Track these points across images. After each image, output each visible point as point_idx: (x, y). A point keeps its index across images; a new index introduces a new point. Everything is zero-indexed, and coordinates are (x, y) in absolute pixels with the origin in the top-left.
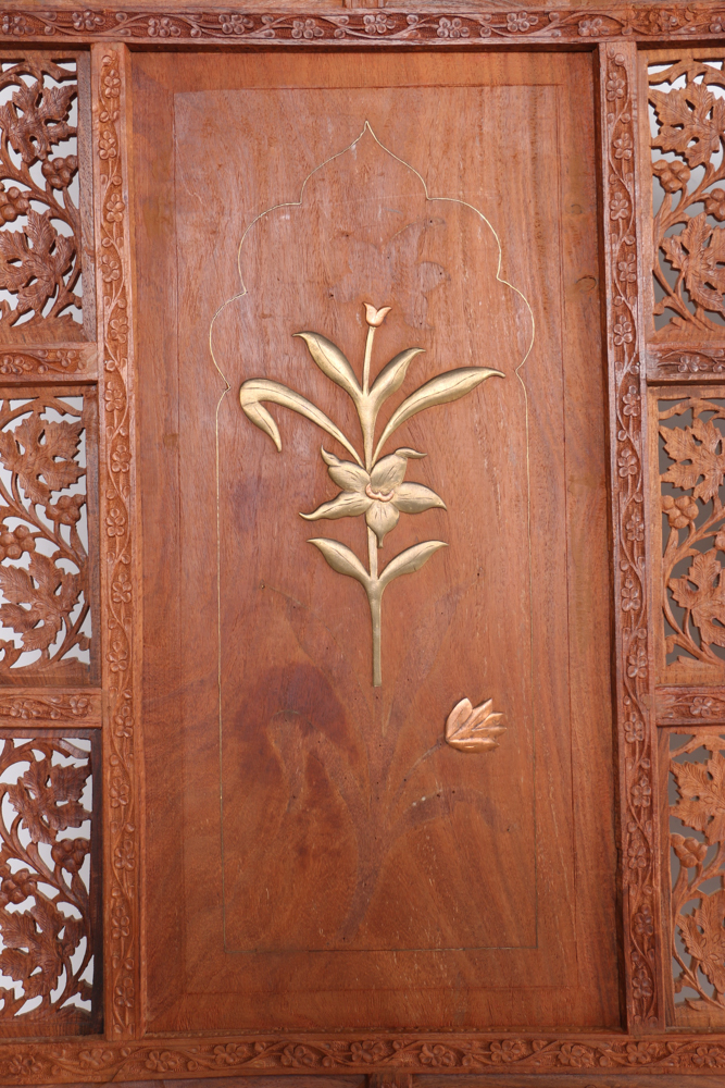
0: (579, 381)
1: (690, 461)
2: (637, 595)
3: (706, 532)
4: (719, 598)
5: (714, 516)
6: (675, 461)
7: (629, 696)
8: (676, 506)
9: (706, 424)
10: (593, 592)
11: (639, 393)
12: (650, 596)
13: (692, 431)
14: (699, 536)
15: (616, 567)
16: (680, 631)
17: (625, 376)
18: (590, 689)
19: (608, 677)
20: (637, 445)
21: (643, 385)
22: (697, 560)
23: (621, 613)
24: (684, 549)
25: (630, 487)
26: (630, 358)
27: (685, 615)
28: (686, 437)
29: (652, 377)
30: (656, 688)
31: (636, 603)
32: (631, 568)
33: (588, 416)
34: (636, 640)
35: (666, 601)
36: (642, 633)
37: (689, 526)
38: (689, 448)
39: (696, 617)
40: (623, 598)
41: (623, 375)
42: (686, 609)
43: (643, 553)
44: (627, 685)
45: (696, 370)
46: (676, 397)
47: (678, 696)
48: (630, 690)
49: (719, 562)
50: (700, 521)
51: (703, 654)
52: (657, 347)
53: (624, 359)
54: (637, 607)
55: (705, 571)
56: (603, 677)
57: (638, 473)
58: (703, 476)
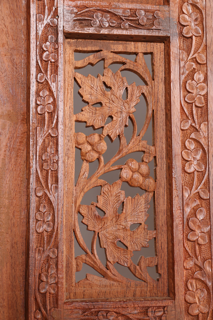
0: (5, 29)
1: (101, 103)
2: (50, 218)
3: (113, 165)
4: (123, 224)
5: (120, 151)
6: (88, 103)
7: (40, 310)
8: (88, 142)
9: (115, 74)
10: (11, 215)
11: (57, 41)
12: (62, 219)
13: (103, 79)
14: (106, 168)
15: (32, 193)
16: (89, 252)
17: (45, 27)
18: (5, 304)
19: (22, 293)
20: (53, 86)
21: (61, 36)
22: (105, 189)
23: (35, 234)
24: (94, 180)
25: (46, 123)
26: (50, 10)
27: (94, 238)
28: (97, 83)
29: (68, 29)
30: (65, 303)
31: (49, 225)
32: (46, 195)
33: (12, 61)
34: (48, 258)
35: (77, 224)
36: (53, 252)
37: (98, 159)
38: (99, 92)
39: (103, 239)
40: (37, 221)
41: (43, 26)
42: (94, 231)
43: (57, 181)
44: (39, 300)
45: (107, 25)
46: (89, 49)
47: (84, 310)
48: (41, 305)
49: (123, 192)
50: (108, 155)
51: (108, 272)
52: (73, 4)
53: (44, 12)
54: (49, 229)
55: (112, 199)
56: (17, 293)
57: (54, 111)
58: (111, 117)
